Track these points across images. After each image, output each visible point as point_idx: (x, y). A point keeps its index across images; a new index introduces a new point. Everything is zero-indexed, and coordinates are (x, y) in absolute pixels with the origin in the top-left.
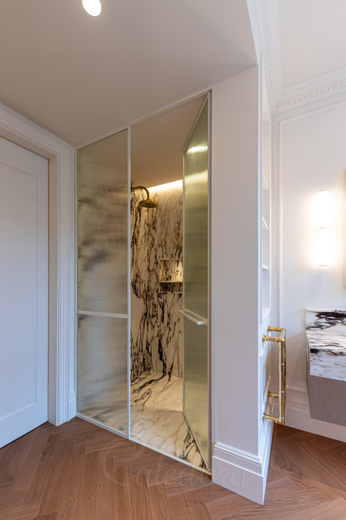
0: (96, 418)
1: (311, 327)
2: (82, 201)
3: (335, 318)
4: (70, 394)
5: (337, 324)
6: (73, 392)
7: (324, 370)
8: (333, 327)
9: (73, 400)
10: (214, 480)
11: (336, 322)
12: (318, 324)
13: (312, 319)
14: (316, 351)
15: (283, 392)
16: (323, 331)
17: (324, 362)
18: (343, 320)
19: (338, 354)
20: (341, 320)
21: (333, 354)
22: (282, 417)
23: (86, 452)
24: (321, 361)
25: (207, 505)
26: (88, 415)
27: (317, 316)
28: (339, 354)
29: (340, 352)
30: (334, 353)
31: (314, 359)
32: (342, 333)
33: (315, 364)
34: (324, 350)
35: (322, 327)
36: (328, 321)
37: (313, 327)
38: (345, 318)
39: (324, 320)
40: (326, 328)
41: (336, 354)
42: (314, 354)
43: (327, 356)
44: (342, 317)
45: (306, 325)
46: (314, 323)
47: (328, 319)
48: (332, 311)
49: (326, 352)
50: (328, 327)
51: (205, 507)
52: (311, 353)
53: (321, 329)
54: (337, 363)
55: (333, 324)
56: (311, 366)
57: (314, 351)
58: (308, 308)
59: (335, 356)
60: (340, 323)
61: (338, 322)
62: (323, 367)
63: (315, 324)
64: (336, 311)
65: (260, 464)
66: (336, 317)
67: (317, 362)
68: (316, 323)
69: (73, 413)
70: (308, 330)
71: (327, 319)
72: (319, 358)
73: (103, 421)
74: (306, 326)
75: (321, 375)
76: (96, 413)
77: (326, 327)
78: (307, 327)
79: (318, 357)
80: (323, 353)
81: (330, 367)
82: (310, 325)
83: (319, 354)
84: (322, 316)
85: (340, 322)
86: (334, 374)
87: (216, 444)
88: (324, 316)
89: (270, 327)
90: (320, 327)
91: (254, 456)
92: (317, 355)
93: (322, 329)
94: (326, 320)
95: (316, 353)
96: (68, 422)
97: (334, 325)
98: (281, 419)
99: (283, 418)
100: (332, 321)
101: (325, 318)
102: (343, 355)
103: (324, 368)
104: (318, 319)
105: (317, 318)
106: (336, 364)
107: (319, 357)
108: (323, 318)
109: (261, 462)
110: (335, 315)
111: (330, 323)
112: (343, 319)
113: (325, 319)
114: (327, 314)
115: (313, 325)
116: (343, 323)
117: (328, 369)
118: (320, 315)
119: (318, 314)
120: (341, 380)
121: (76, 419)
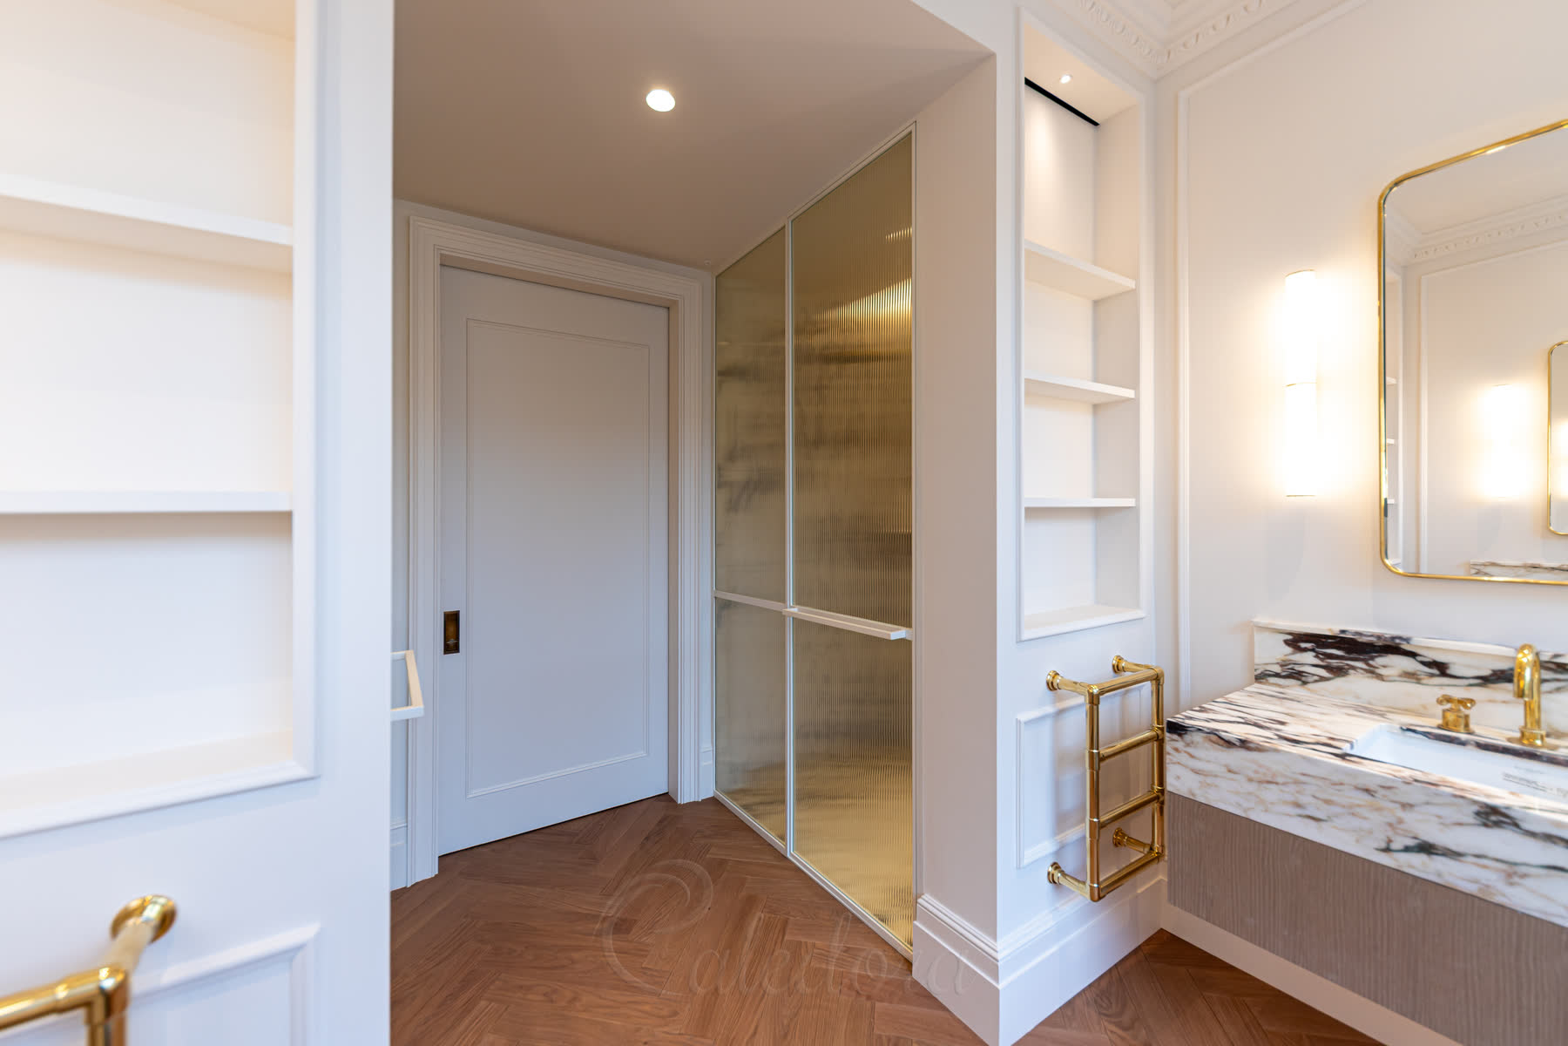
0: (746, 807)
1: (1270, 676)
2: (726, 374)
3: (1346, 655)
4: (702, 750)
5: (1351, 671)
6: (708, 746)
7: (1200, 782)
8: (1339, 682)
9: (708, 762)
10: (917, 974)
11: (1347, 665)
12: (1290, 667)
13: (1274, 652)
14: (1178, 729)
15: (1095, 820)
16: (1309, 690)
17: (1199, 759)
18: (1371, 662)
19: (1234, 744)
20: (1365, 661)
21: (1221, 742)
22: (1092, 882)
23: (708, 856)
24: (1192, 756)
25: (878, 1005)
26: (736, 800)
27: (1286, 642)
28: (1238, 744)
29: (1240, 740)
30: (1226, 739)
31: (1177, 750)
32: (1370, 703)
33: (1179, 763)
34: (1200, 730)
35: (1304, 679)
36: (1322, 660)
37: (1277, 675)
38: (1376, 657)
39: (1309, 658)
40: (1316, 681)
41: (1229, 744)
42: (1175, 737)
43: (1208, 745)
44: (1367, 653)
45: (1256, 667)
46: (1278, 663)
47: (1322, 654)
48: (1330, 630)
49: (1205, 735)
50: (1322, 679)
51: (873, 1008)
52: (1169, 732)
53: (1300, 682)
54: (1233, 768)
55: (1339, 672)
56: (1167, 766)
57: (1177, 729)
58: (1263, 620)
59: (1229, 747)
60: (1362, 671)
61: (1354, 668)
62: (1196, 772)
63: (1282, 666)
64: (1343, 632)
65: (997, 960)
66: (1348, 651)
67: (1183, 758)
68: (1283, 663)
69: (708, 790)
70: (1261, 683)
71: (1321, 656)
72: (1190, 750)
73: (755, 816)
74: (1256, 670)
75: (1193, 795)
76: (749, 800)
77: (1316, 678)
78: (1259, 672)
79: (1185, 747)
80: (1198, 737)
81: (1216, 776)
82: (1269, 668)
83: (1187, 737)
84: (1303, 645)
85: (1362, 669)
86: (1227, 796)
87: (923, 897)
88: (1308, 645)
89: (1120, 659)
90: (1297, 675)
91: (988, 940)
92: (1182, 738)
93: (1305, 683)
94: (1316, 657)
95: (1180, 735)
96: (698, 802)
97: (1343, 676)
98: (1091, 887)
99: (1096, 885)
100: (1334, 662)
101: (1313, 650)
102: (1249, 749)
103: (1200, 778)
104: (1293, 654)
105: (1289, 650)
106: (1230, 771)
107: (1188, 745)
108: (1305, 650)
109: (999, 956)
110: (1346, 646)
111: (1328, 668)
112: (1372, 658)
113: (1311, 654)
114: (1319, 641)
115: (1277, 669)
116: (1372, 672)
117: (1209, 780)
118: (1297, 641)
119: (1290, 637)
120: (1243, 815)
121: (713, 801)
